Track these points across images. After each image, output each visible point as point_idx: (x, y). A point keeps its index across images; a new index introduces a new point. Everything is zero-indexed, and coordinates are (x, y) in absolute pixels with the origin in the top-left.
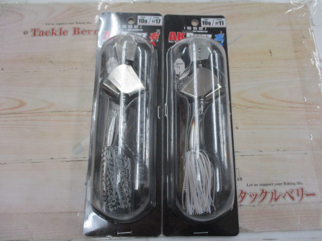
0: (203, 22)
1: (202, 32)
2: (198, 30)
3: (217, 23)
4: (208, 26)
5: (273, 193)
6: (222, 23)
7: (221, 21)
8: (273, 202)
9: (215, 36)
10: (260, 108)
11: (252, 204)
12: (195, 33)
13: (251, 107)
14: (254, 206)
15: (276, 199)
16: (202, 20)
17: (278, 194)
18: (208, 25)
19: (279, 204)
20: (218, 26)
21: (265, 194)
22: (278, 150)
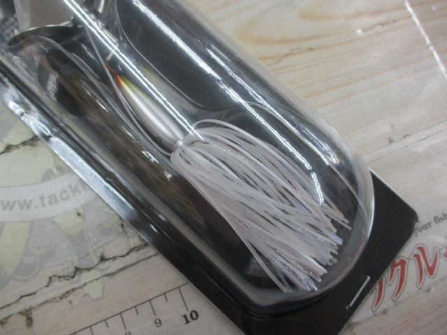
5: (417, 256)
8: (428, 280)
10: (311, 49)
11: (380, 309)
13: (286, 55)
14: (385, 312)
15: (431, 270)
17: (430, 255)
19: (443, 280)
21: (399, 267)
22: (391, 141)
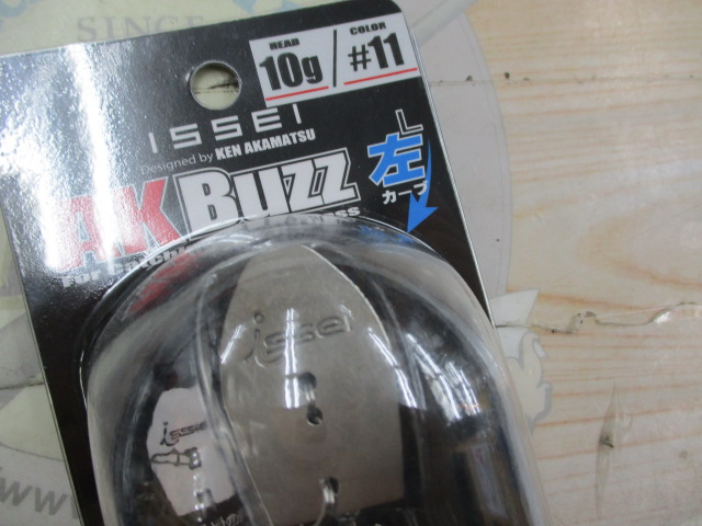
0: (268, 63)
1: (276, 142)
2: (250, 134)
3: (358, 58)
4: (307, 91)
6: (387, 48)
7: (384, 34)
9: (372, 151)
12: (233, 166)
16: (260, 49)
18: (305, 85)
20: (373, 75)
